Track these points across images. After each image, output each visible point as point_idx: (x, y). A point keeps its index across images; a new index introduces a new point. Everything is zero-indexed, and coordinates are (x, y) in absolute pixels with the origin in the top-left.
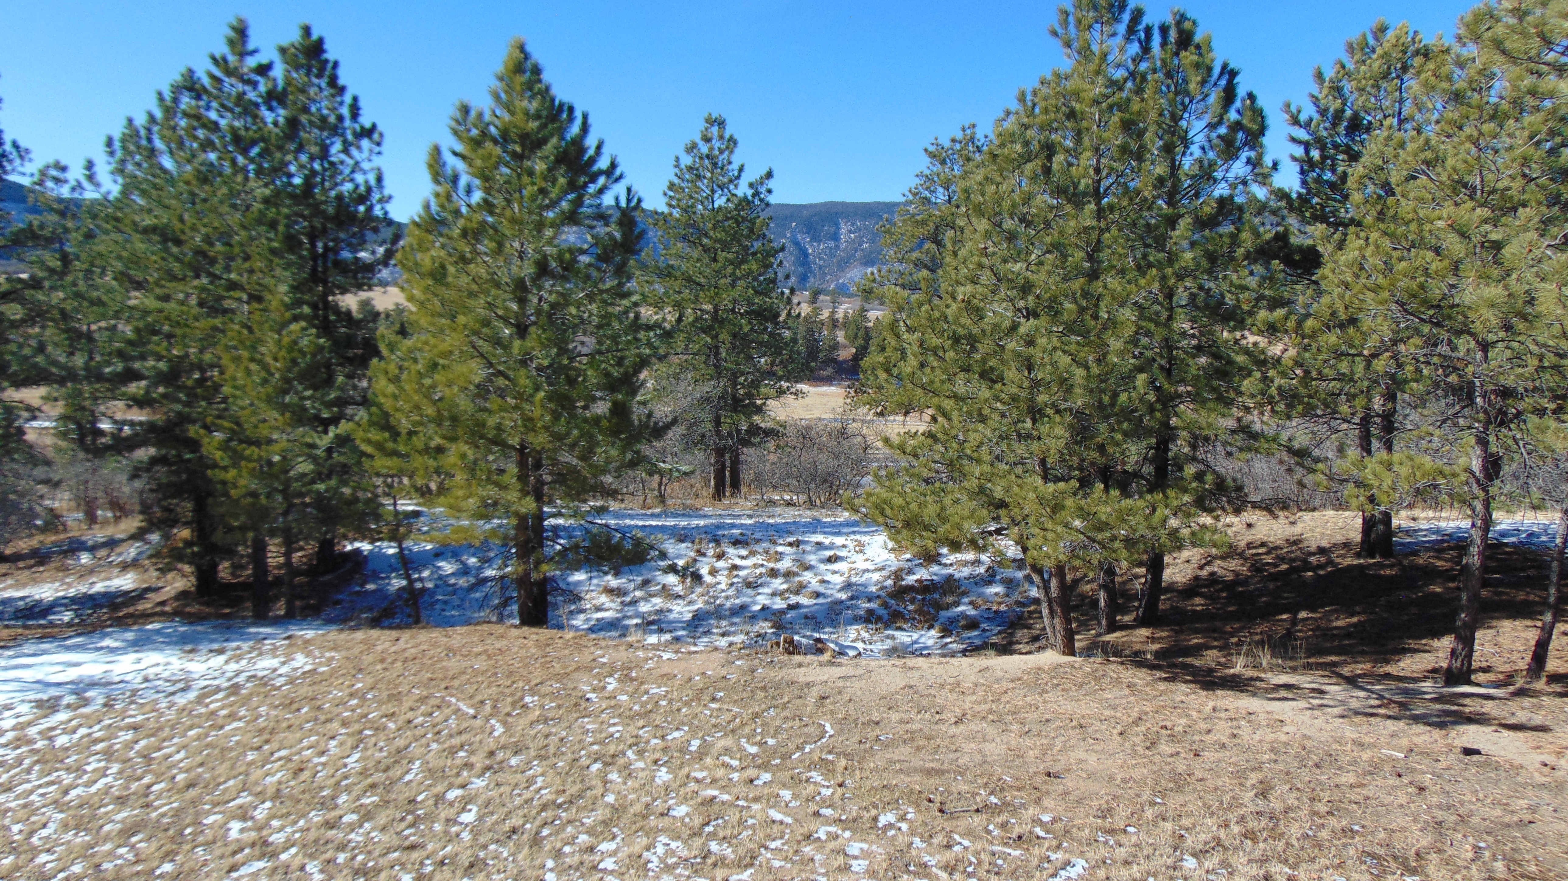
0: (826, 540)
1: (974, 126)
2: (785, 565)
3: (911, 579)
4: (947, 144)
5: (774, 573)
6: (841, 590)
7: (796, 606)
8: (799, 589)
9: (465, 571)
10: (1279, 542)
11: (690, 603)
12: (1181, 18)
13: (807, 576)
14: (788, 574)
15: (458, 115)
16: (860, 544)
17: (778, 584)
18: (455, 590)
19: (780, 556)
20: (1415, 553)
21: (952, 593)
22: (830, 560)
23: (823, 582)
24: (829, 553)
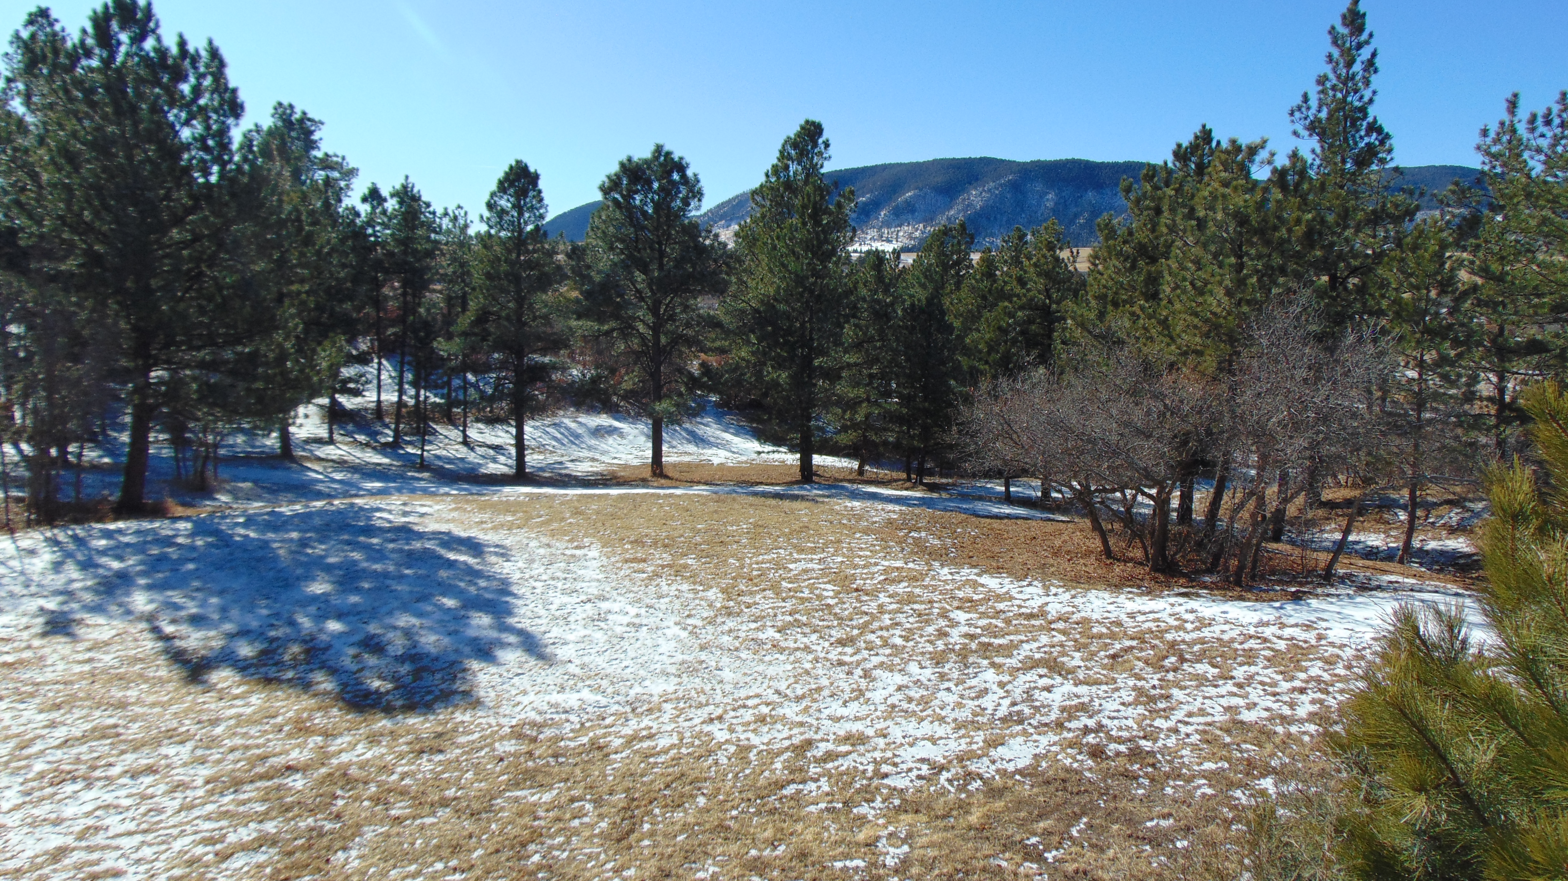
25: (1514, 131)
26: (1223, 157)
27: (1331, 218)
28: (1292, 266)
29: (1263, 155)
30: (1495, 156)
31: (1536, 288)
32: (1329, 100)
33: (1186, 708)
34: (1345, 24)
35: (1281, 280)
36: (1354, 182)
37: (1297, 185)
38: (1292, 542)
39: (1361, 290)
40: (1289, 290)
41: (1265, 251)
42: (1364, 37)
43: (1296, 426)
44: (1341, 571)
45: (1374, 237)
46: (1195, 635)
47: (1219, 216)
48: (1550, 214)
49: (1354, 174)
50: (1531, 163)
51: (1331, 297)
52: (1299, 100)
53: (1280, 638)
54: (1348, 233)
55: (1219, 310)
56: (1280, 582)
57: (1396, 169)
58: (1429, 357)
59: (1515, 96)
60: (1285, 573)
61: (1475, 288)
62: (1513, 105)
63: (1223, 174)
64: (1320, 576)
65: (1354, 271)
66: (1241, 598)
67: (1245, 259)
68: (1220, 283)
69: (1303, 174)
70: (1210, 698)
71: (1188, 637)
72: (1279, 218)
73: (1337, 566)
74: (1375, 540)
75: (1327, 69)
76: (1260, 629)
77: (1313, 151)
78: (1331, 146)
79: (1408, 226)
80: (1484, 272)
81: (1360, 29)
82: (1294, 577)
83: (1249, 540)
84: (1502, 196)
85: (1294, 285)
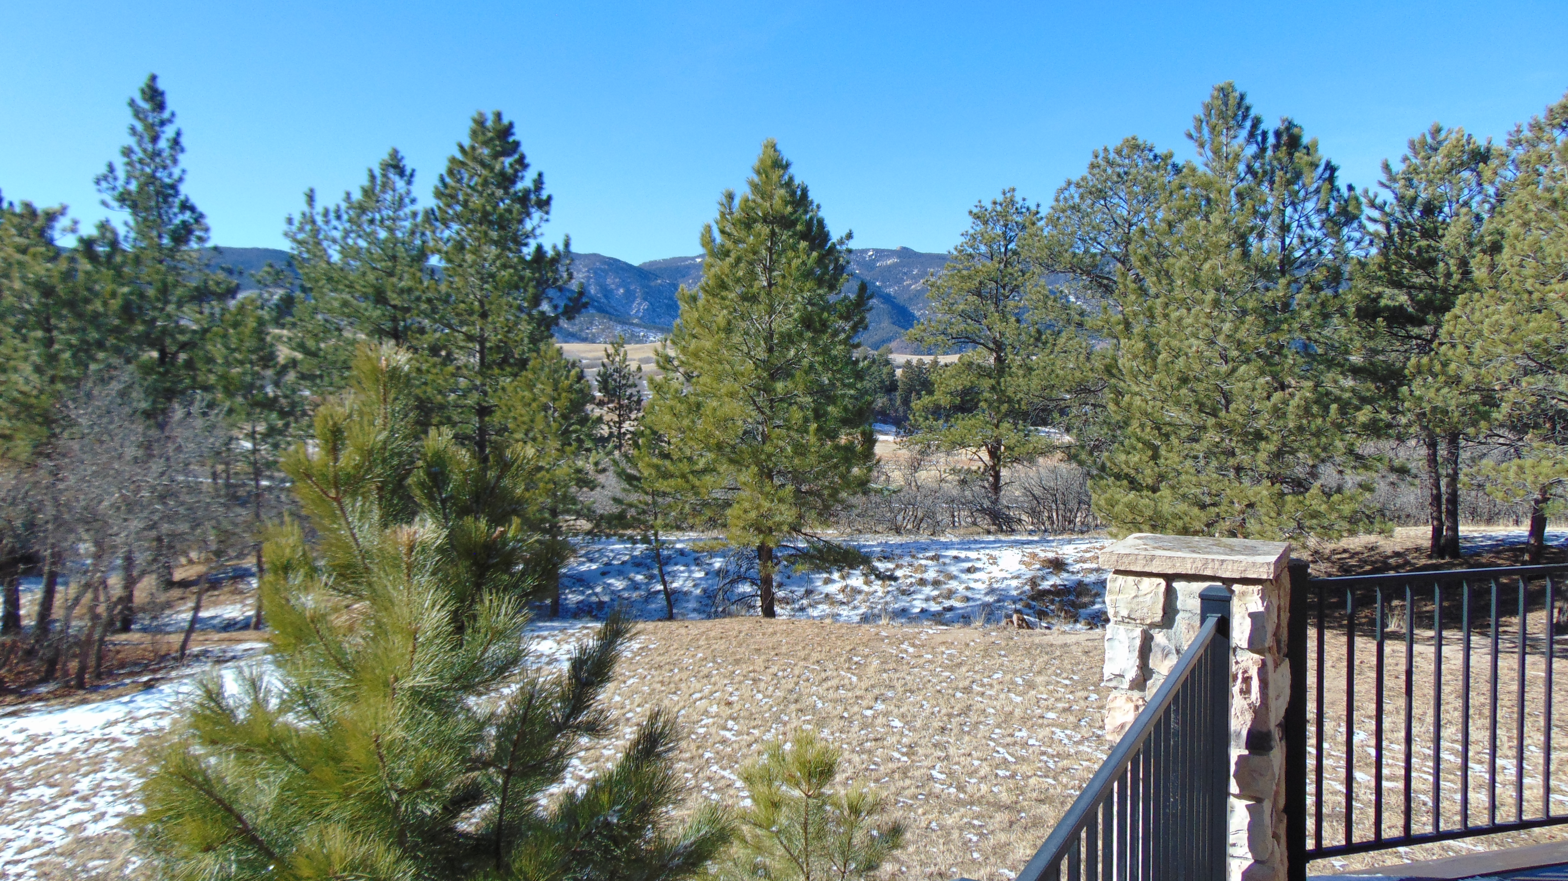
0: (963, 554)
1: (1014, 190)
2: (931, 575)
3: (1046, 585)
4: (989, 207)
5: (922, 582)
6: (987, 594)
7: (951, 609)
8: (950, 594)
9: (635, 586)
10: (1359, 549)
11: (855, 608)
12: (1290, 125)
13: (953, 584)
14: (936, 583)
15: (724, 201)
16: (991, 557)
17: (928, 590)
18: (632, 603)
19: (925, 569)
20: (1479, 554)
21: (1086, 595)
22: (969, 570)
23: (968, 588)
24: (967, 565)
25: (314, 222)
26: (16, 220)
27: (151, 292)
28: (111, 341)
29: (63, 222)
30: (300, 243)
31: (345, 362)
32: (137, 173)
33: (16, 845)
34: (145, 100)
35: (101, 355)
36: (173, 258)
37: (110, 256)
38: (144, 630)
39: (189, 364)
40: (109, 367)
41: (77, 324)
42: (166, 115)
43: (131, 506)
44: (196, 649)
45: (201, 313)
46: (25, 758)
47: (18, 285)
48: (348, 297)
49: (171, 250)
50: (331, 252)
51: (159, 373)
52: (103, 170)
53: (130, 734)
54: (170, 308)
55: (26, 389)
56: (131, 674)
57: (216, 249)
58: (261, 428)
59: (312, 190)
60: (136, 664)
61: (294, 363)
62: (311, 198)
63: (18, 239)
64: (174, 659)
65: (183, 346)
66: (84, 702)
67: (55, 333)
68: (26, 359)
69: (114, 244)
70: (48, 823)
71: (16, 762)
72: (89, 290)
73: (190, 644)
74: (232, 611)
75: (132, 142)
76: (107, 731)
77: (126, 224)
78: (145, 220)
79: (232, 304)
80: (301, 347)
81: (160, 106)
82: (147, 665)
83: (90, 635)
84: (309, 279)
85: (115, 361)
